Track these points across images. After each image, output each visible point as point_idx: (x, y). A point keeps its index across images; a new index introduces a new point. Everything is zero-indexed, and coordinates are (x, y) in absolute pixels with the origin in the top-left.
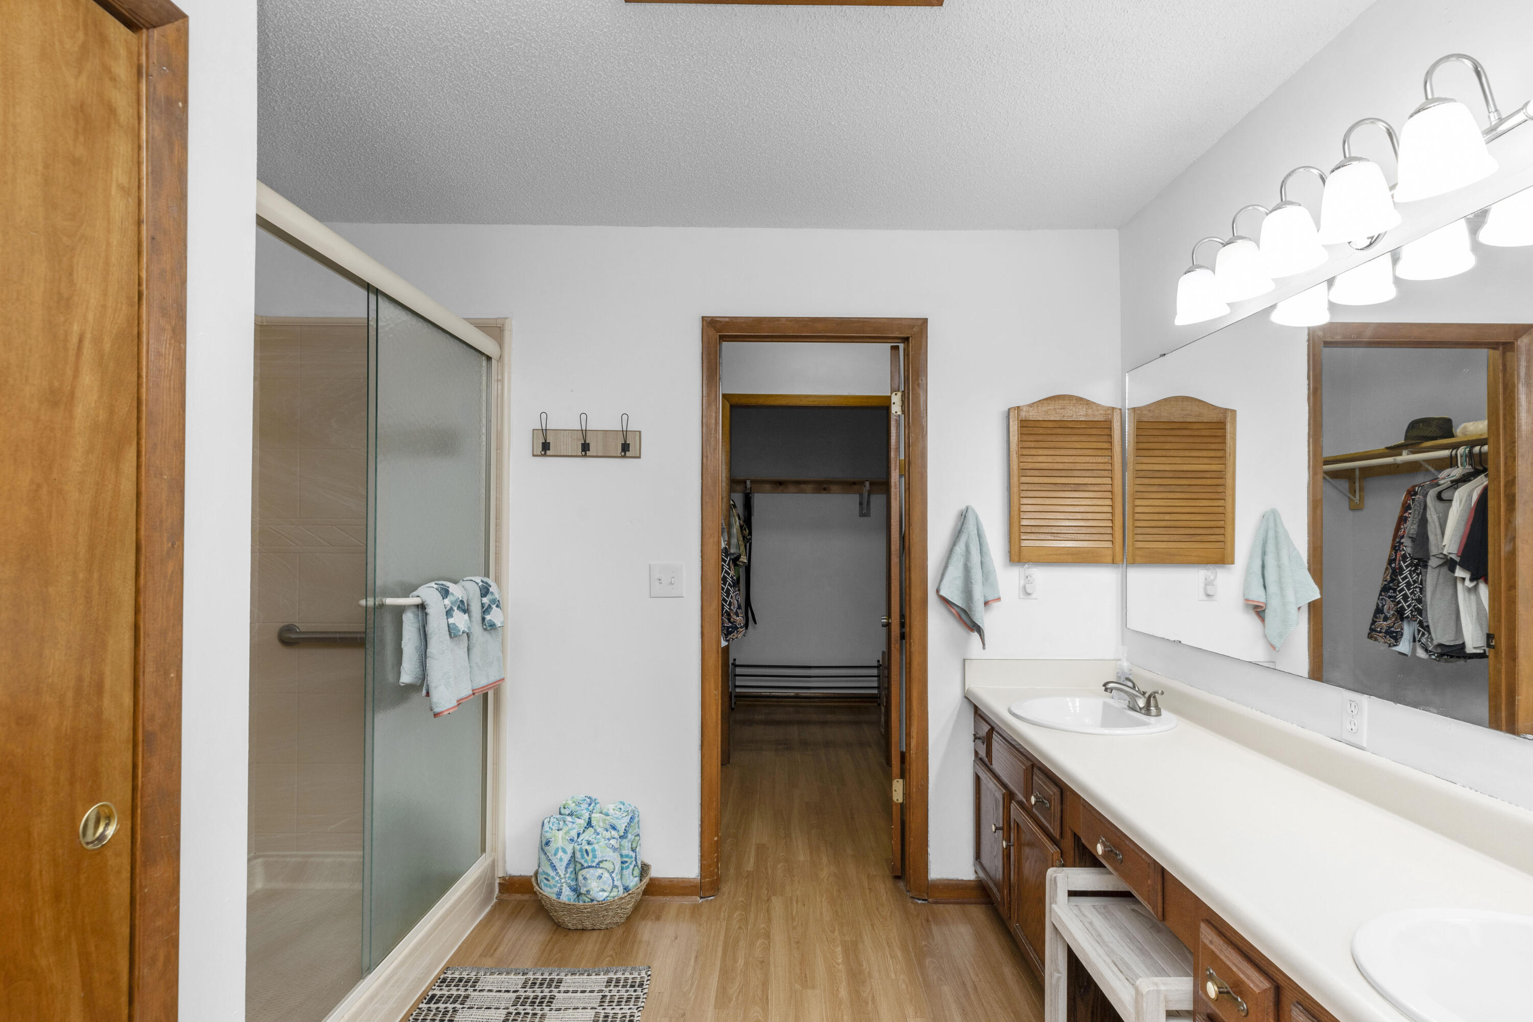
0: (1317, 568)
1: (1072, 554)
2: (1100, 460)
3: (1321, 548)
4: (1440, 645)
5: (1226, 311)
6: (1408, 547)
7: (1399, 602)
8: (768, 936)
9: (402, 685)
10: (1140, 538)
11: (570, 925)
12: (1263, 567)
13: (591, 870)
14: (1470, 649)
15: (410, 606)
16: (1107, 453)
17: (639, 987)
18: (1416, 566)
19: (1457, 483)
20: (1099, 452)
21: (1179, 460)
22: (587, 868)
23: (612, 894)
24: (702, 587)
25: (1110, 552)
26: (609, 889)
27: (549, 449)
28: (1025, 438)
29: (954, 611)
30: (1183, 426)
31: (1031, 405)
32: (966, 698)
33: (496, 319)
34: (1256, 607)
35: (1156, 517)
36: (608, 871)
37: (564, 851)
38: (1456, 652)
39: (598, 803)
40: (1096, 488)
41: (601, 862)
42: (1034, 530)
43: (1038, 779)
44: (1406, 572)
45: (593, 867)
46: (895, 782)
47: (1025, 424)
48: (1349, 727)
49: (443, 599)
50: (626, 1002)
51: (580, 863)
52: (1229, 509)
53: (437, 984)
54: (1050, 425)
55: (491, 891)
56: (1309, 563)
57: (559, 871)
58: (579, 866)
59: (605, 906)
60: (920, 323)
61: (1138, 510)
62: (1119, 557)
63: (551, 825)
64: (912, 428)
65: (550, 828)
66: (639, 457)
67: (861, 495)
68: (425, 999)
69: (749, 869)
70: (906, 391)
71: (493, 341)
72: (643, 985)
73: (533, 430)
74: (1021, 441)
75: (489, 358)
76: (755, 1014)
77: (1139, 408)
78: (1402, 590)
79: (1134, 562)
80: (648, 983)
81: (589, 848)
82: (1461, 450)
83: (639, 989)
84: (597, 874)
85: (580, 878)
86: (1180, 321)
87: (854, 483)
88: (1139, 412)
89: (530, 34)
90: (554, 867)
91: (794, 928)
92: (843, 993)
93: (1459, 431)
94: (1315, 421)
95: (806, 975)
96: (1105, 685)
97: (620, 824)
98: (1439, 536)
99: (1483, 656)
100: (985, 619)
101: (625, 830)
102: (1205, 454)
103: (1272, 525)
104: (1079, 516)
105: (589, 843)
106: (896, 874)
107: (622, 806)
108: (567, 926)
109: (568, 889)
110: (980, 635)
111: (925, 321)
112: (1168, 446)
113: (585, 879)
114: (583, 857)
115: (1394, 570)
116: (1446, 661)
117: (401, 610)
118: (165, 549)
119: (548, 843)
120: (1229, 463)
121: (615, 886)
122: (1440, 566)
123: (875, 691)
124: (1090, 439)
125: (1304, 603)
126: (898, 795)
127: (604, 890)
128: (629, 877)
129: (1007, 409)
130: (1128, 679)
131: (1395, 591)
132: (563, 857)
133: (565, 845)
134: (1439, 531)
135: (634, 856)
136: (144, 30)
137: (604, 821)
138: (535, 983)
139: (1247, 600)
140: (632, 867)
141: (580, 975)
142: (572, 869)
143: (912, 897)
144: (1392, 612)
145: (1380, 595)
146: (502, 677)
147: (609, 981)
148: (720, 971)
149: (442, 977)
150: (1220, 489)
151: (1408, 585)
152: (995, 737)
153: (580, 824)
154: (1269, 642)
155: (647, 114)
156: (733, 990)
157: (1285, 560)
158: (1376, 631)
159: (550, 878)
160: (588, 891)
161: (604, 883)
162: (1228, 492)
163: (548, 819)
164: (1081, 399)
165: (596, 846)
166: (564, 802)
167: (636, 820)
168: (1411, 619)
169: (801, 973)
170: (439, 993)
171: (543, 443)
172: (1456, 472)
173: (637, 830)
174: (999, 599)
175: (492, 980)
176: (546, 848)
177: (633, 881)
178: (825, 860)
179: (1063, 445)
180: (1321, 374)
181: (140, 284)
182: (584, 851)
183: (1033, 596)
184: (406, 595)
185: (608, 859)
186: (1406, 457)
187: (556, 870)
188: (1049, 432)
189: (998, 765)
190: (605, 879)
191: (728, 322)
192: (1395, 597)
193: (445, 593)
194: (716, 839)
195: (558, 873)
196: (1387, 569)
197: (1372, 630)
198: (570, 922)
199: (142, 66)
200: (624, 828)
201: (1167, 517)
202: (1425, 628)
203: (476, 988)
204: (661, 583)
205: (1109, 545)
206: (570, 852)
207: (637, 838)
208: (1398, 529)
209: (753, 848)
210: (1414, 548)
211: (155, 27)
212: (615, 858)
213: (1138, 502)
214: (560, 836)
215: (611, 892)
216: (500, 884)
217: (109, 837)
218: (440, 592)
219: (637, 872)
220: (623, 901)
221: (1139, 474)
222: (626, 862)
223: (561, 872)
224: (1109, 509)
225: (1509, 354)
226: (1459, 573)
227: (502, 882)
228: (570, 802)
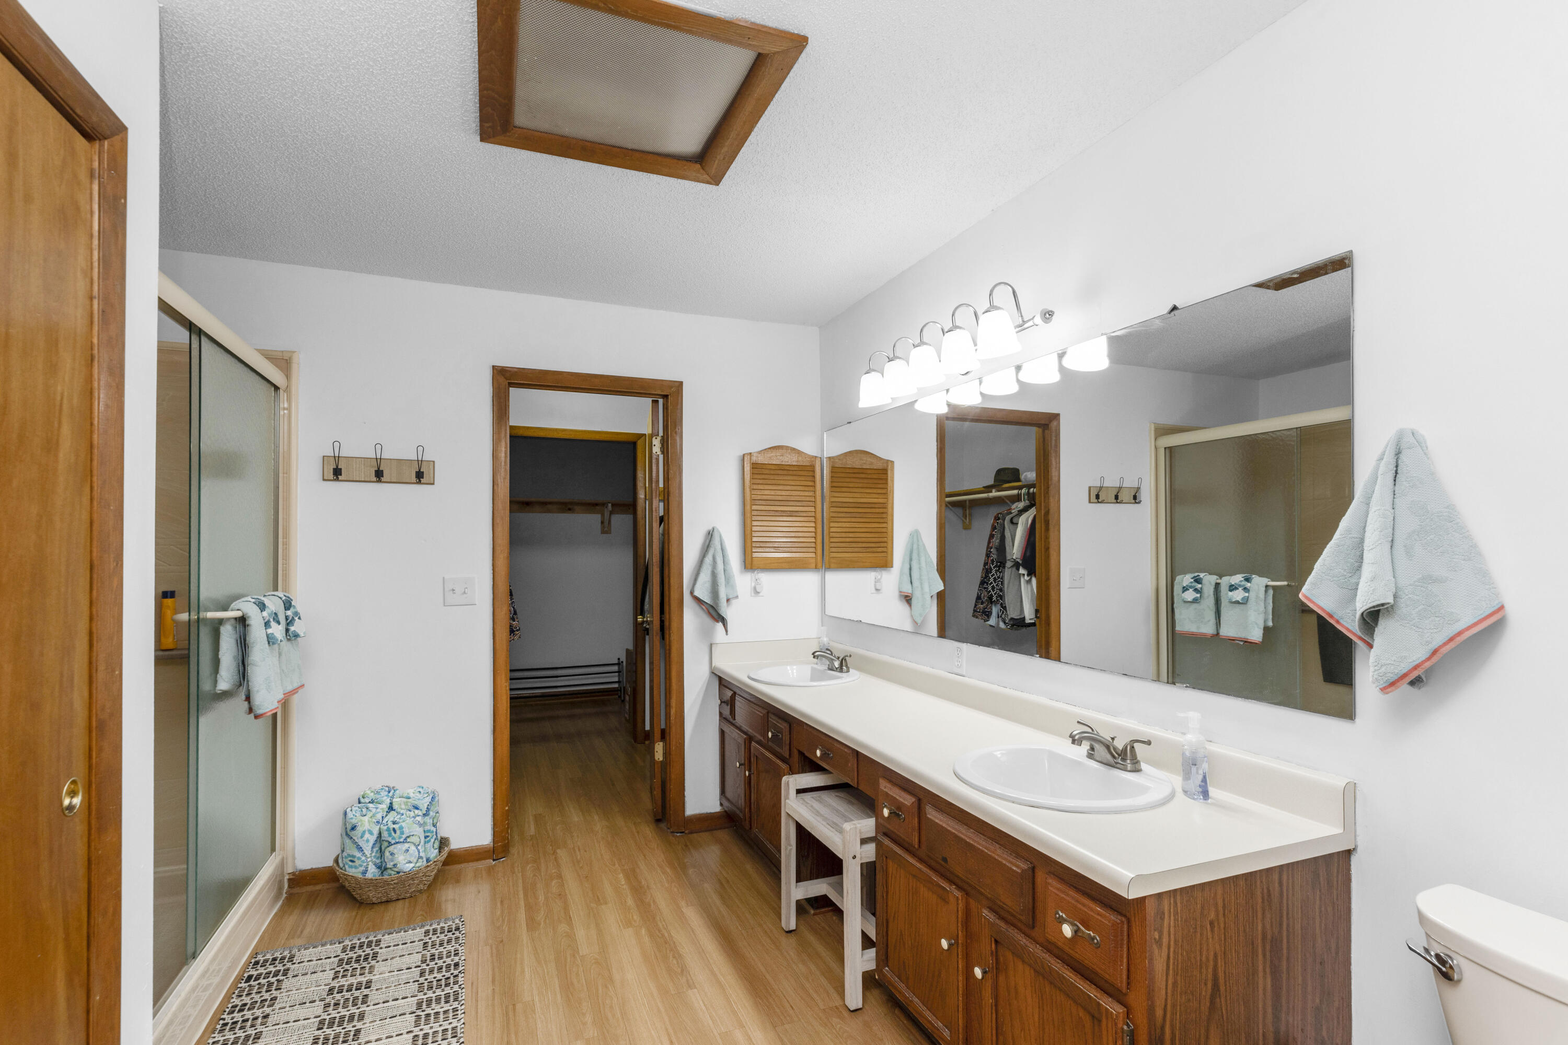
0: (942, 569)
1: (788, 562)
2: (807, 494)
3: (945, 555)
4: (1012, 619)
5: (890, 401)
6: (994, 556)
7: (990, 591)
8: (560, 876)
9: (219, 692)
10: (833, 550)
11: (374, 900)
12: (910, 569)
13: (399, 846)
14: (1028, 621)
15: (228, 619)
16: (812, 489)
17: (455, 930)
18: (999, 567)
19: (1021, 512)
20: (806, 489)
21: (858, 495)
22: (394, 844)
23: (418, 865)
24: (493, 596)
25: (814, 560)
26: (415, 861)
27: (341, 475)
28: (756, 476)
29: (704, 607)
30: (862, 471)
31: (760, 452)
32: (713, 673)
33: (283, 351)
34: (906, 597)
35: (844, 535)
36: (415, 844)
37: (371, 833)
38: (1019, 623)
39: (397, 790)
40: (805, 515)
41: (408, 837)
42: (762, 545)
43: (773, 719)
44: (994, 572)
45: (401, 842)
46: (656, 745)
47: (755, 466)
48: (956, 664)
49: (262, 611)
50: (448, 943)
51: (387, 841)
52: (889, 528)
53: (250, 967)
54: (773, 467)
55: (280, 889)
56: (937, 566)
57: (365, 851)
58: (386, 844)
59: (411, 876)
60: (677, 384)
61: (832, 530)
62: (819, 565)
63: (354, 813)
64: (671, 466)
65: (353, 815)
66: (433, 484)
67: (603, 515)
68: (243, 980)
69: (532, 834)
70: (665, 437)
71: (282, 373)
72: (459, 929)
73: (324, 456)
74: (752, 478)
75: (277, 388)
76: (563, 929)
77: (833, 458)
78: (992, 583)
79: (829, 568)
80: (463, 926)
81: (396, 826)
82: (1024, 491)
83: (457, 932)
84: (404, 849)
85: (387, 854)
86: (862, 404)
87: (597, 505)
88: (832, 460)
89: (384, 142)
90: (360, 849)
91: (581, 868)
92: (630, 902)
93: (1022, 477)
94: (941, 470)
95: (598, 897)
96: (813, 654)
97: (423, 804)
98: (1012, 547)
99: (1034, 624)
100: (728, 612)
101: (427, 808)
102: (875, 491)
103: (915, 540)
104: (793, 535)
105: (394, 823)
106: (658, 818)
107: (421, 790)
108: (372, 900)
109: (374, 866)
110: (724, 625)
111: (681, 383)
112: (851, 485)
113: (392, 854)
114: (390, 835)
115: (987, 570)
116: (1016, 629)
117: (221, 621)
118: (112, 567)
119: (354, 828)
120: (890, 498)
121: (420, 857)
122: (1012, 567)
123: (616, 686)
124: (800, 479)
125: (935, 592)
126: (659, 756)
127: (410, 862)
128: (430, 849)
129: (742, 454)
130: (827, 649)
131: (987, 583)
132: (369, 838)
133: (371, 827)
134: (1011, 543)
135: (435, 831)
136: (98, 141)
137: (406, 804)
138: (355, 947)
139: (901, 592)
140: (432, 840)
141: (396, 933)
142: (377, 849)
143: (672, 832)
144: (986, 598)
145: (980, 587)
146: (303, 683)
147: (427, 932)
148: (525, 907)
149: (253, 961)
150: (884, 516)
151: (995, 580)
152: (737, 698)
153: (382, 809)
154: (914, 620)
155: (471, 208)
156: (540, 917)
157: (923, 564)
158: (977, 612)
159: (355, 859)
160: (395, 865)
161: (411, 855)
162: (889, 518)
163: (350, 809)
164: (794, 449)
165: (403, 824)
166: (362, 793)
167: (436, 800)
168: (996, 603)
169: (594, 896)
170: (255, 973)
171: (334, 469)
172: (1021, 505)
173: (437, 808)
174: (737, 597)
175: (308, 954)
176: (352, 834)
177: (433, 853)
178: (596, 817)
179: (782, 482)
180: (944, 438)
181: (92, 349)
182: (392, 829)
183: (761, 594)
184: (225, 608)
185: (415, 833)
186: (994, 494)
187: (363, 850)
188: (772, 472)
189: (740, 719)
190: (412, 852)
191: (516, 372)
192: (987, 588)
193: (262, 606)
194: (507, 808)
195: (364, 853)
196: (983, 569)
197: (975, 611)
198: (373, 896)
199: (95, 170)
200: (426, 806)
201: (851, 535)
202: (1004, 607)
203: (294, 962)
204: (455, 593)
205: (813, 555)
206: (376, 832)
207: (438, 814)
208: (989, 542)
209: (531, 818)
210: (998, 556)
211: (106, 139)
212: (419, 831)
213: (832, 524)
214: (367, 820)
215: (416, 863)
216: (289, 880)
217: (78, 807)
218: (258, 606)
219: (437, 845)
220: (429, 869)
221: (833, 505)
222: (428, 836)
223: (368, 852)
224: (813, 529)
225: (1046, 431)
226: (1022, 571)
227: (291, 877)
228: (368, 792)
